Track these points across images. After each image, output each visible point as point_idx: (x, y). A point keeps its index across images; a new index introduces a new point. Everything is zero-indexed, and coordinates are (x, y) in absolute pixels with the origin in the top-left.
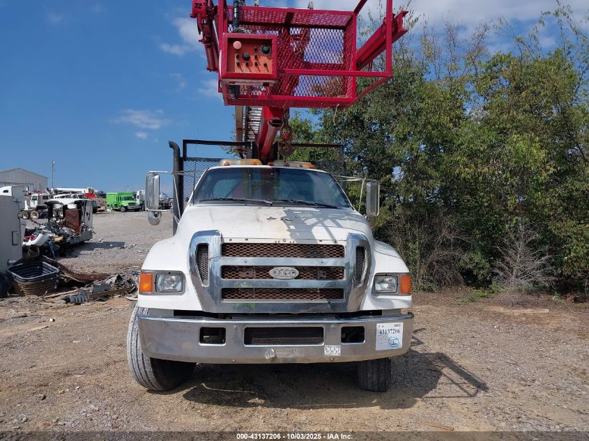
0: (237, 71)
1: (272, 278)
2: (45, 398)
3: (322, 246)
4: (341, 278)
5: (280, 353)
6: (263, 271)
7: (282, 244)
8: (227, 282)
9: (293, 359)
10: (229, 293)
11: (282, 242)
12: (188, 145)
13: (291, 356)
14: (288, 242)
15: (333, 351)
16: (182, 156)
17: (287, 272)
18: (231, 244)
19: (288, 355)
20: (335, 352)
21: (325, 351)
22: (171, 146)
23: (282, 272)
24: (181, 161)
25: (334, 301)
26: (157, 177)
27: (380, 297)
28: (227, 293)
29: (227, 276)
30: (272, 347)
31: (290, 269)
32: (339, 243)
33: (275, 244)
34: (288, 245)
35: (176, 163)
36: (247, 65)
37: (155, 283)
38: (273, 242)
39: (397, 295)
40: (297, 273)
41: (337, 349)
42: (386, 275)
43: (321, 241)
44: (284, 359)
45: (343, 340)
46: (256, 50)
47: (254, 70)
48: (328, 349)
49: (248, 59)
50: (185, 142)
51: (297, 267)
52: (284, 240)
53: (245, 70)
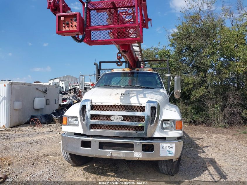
0: (64, 30)
1: (112, 120)
2: (33, 164)
3: (135, 106)
4: (143, 121)
5: (113, 154)
6: (108, 117)
7: (117, 105)
8: (93, 122)
9: (120, 157)
10: (94, 126)
11: (117, 104)
12: (102, 64)
13: (119, 156)
14: (119, 104)
15: (138, 155)
16: (99, 68)
17: (118, 118)
18: (96, 105)
19: (117, 155)
20: (139, 155)
21: (134, 155)
22: (95, 64)
23: (116, 118)
24: (99, 70)
25: (139, 132)
26: (84, 77)
27: (166, 131)
28: (93, 126)
29: (93, 119)
30: (110, 151)
31: (119, 116)
32: (143, 105)
33: (114, 105)
34: (120, 106)
35: (97, 71)
36: (68, 27)
37: (68, 121)
38: (113, 104)
39: (174, 130)
40: (123, 118)
41: (140, 154)
42: (168, 120)
43: (134, 104)
44: (116, 157)
45: (143, 150)
46: (71, 20)
47: (71, 29)
48: (136, 154)
49: (68, 24)
50: (100, 62)
51: (122, 116)
52: (118, 103)
53: (67, 29)
